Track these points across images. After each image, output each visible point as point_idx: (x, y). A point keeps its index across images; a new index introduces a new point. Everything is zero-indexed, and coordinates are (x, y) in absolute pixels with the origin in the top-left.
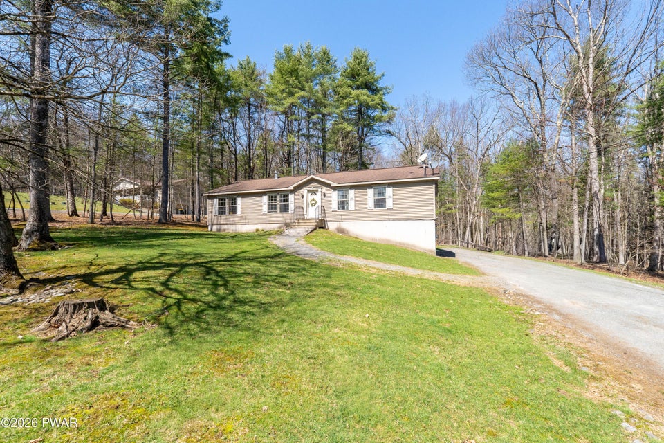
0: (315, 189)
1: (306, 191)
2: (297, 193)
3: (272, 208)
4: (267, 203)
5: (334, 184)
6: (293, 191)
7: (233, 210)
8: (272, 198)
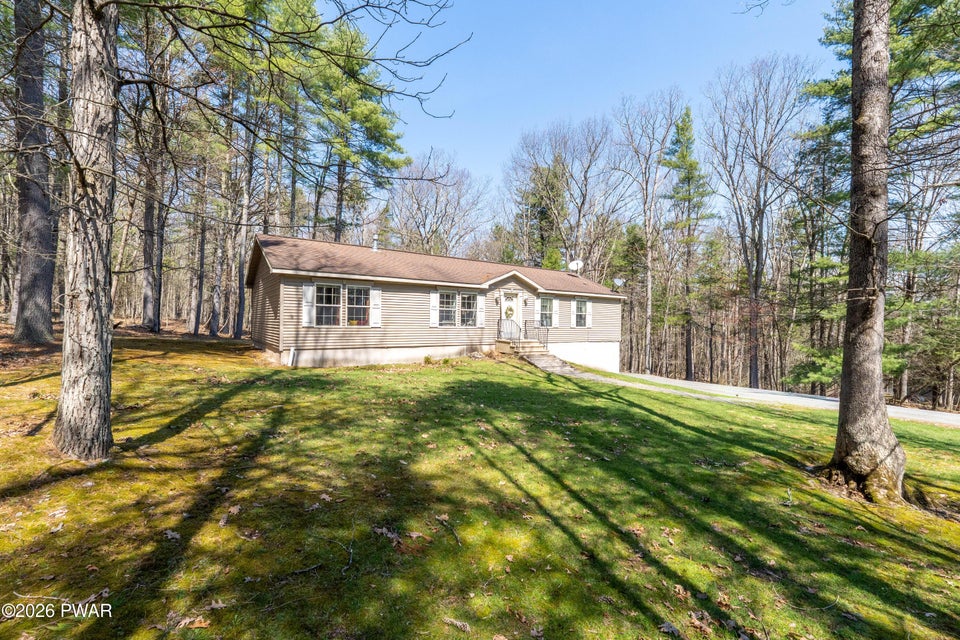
0: (515, 292)
1: (502, 293)
2: (489, 295)
3: (446, 317)
4: (438, 308)
5: (541, 290)
6: (483, 292)
7: (359, 316)
8: (446, 299)
